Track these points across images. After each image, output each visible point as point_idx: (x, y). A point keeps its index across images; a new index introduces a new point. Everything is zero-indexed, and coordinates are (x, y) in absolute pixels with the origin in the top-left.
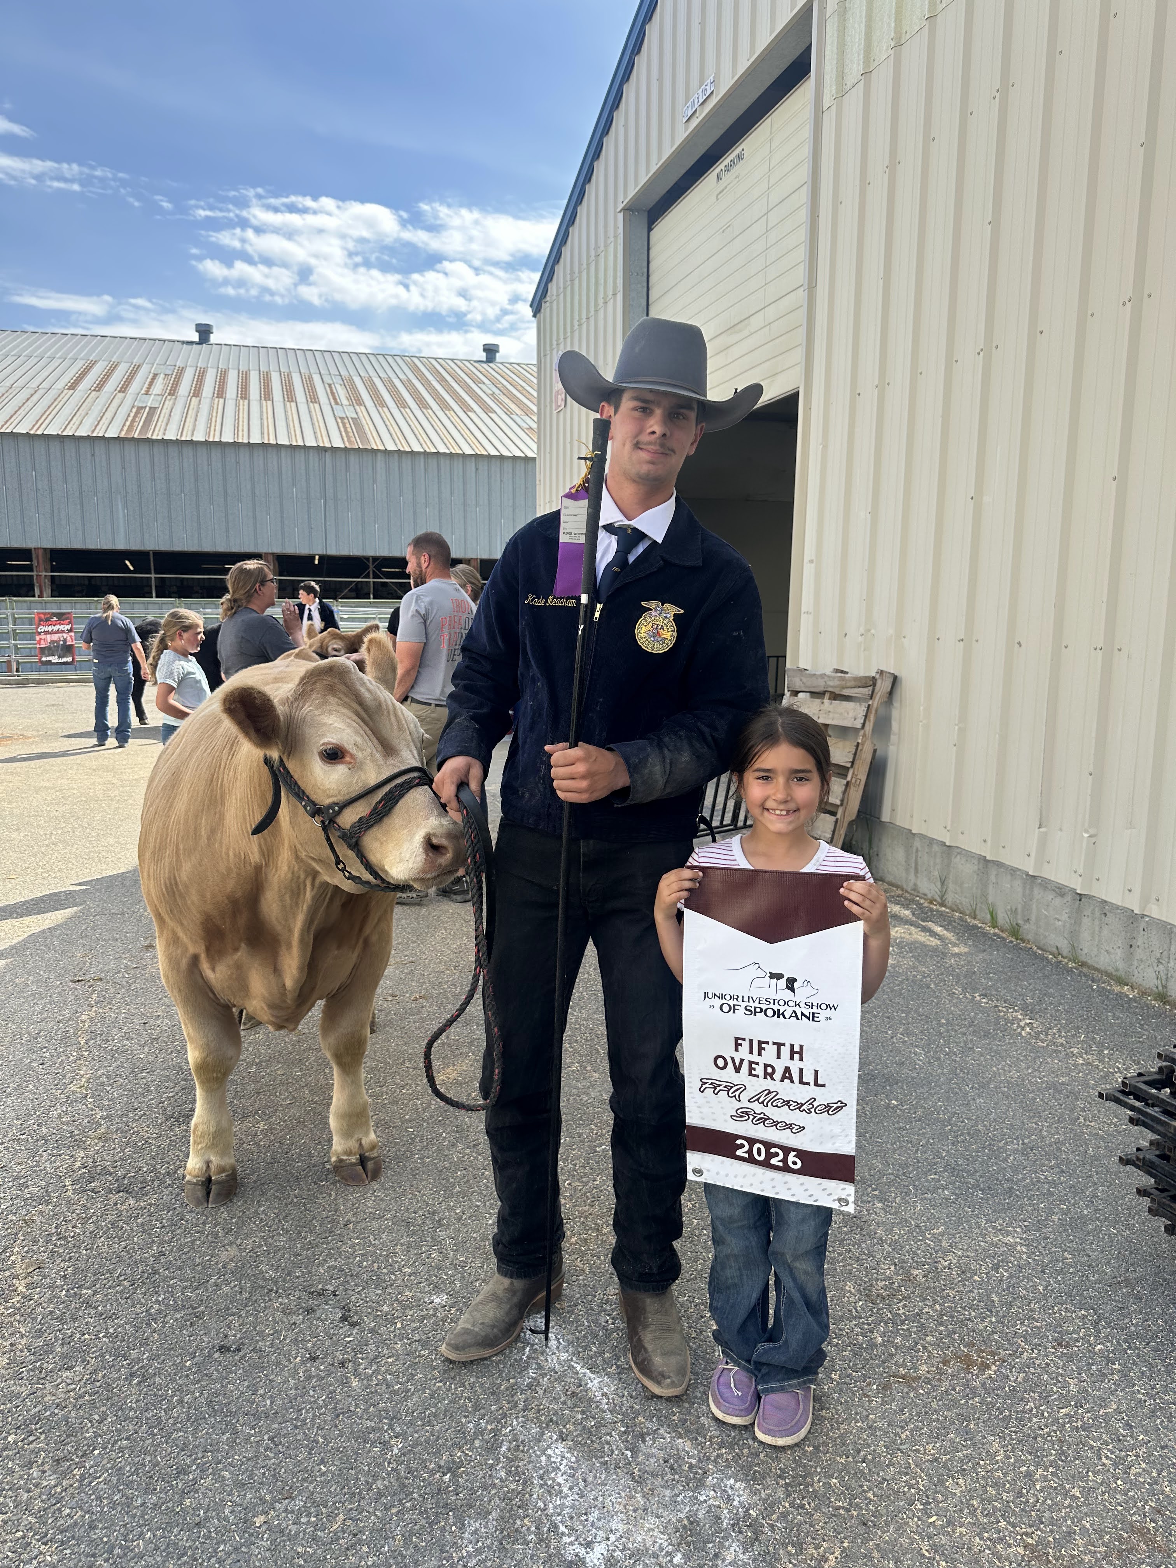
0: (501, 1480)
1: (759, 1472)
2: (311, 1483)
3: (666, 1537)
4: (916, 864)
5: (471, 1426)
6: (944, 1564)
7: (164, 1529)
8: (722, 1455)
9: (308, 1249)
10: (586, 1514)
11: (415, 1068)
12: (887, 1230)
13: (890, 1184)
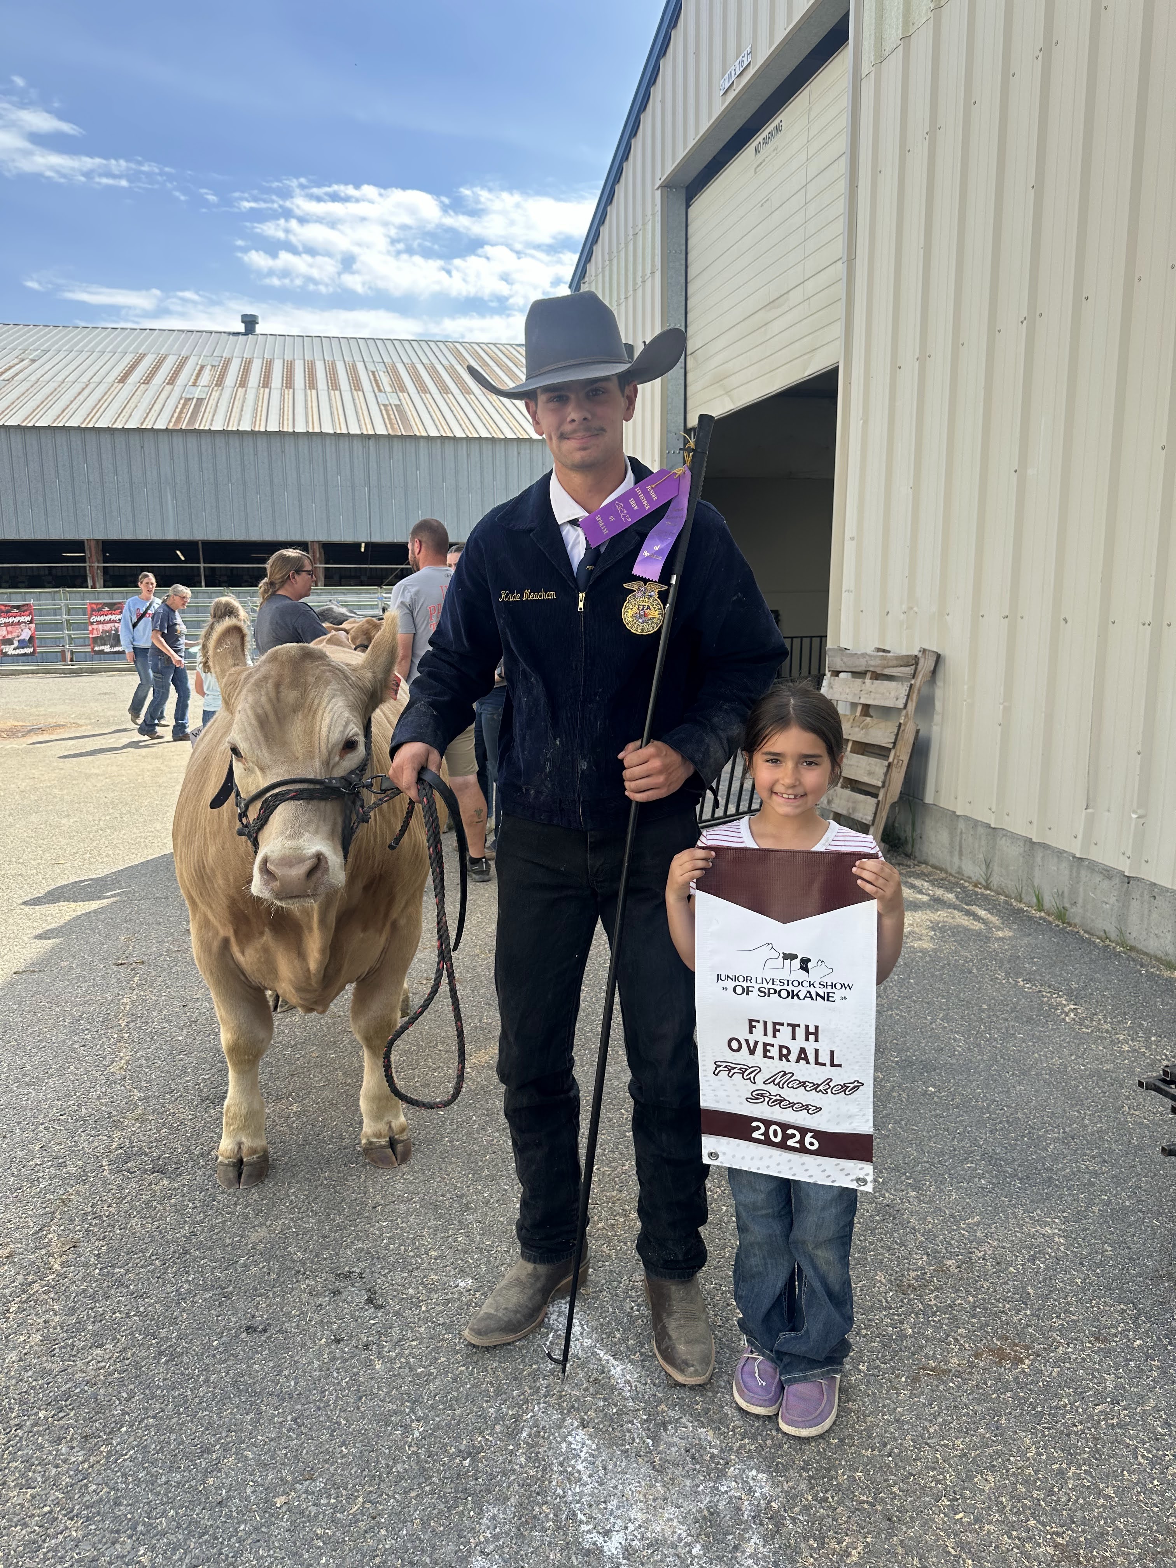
0: (521, 1466)
1: (782, 1464)
2: (332, 1465)
3: (685, 1528)
4: (961, 847)
5: (492, 1411)
6: (970, 1562)
7: (187, 1508)
8: (745, 1445)
9: (336, 1232)
10: (605, 1502)
11: (447, 1052)
13: (924, 1172)
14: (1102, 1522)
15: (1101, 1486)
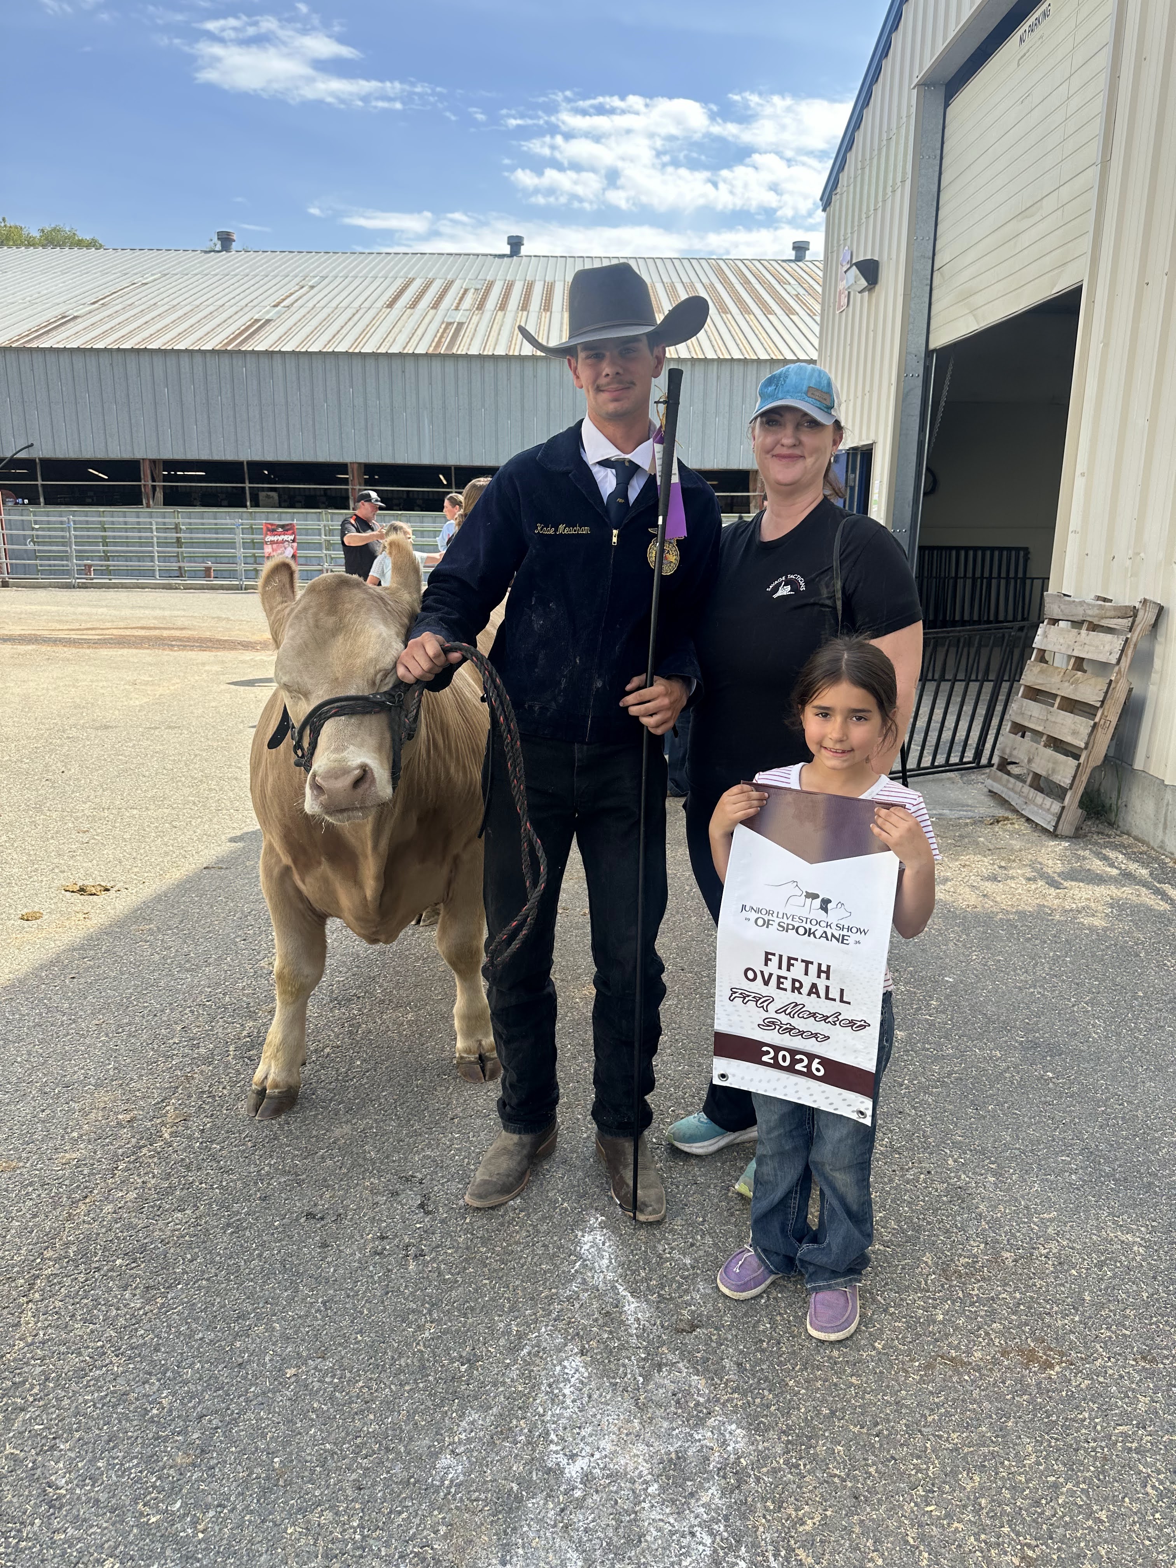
0: (512, 1380)
1: (764, 1424)
2: (345, 1348)
3: (649, 1466)
4: (1165, 820)
5: (502, 1325)
8: (733, 1399)
9: (411, 1137)
10: (580, 1428)
12: (991, 1206)
14: (1082, 1544)
15: (1095, 1508)
